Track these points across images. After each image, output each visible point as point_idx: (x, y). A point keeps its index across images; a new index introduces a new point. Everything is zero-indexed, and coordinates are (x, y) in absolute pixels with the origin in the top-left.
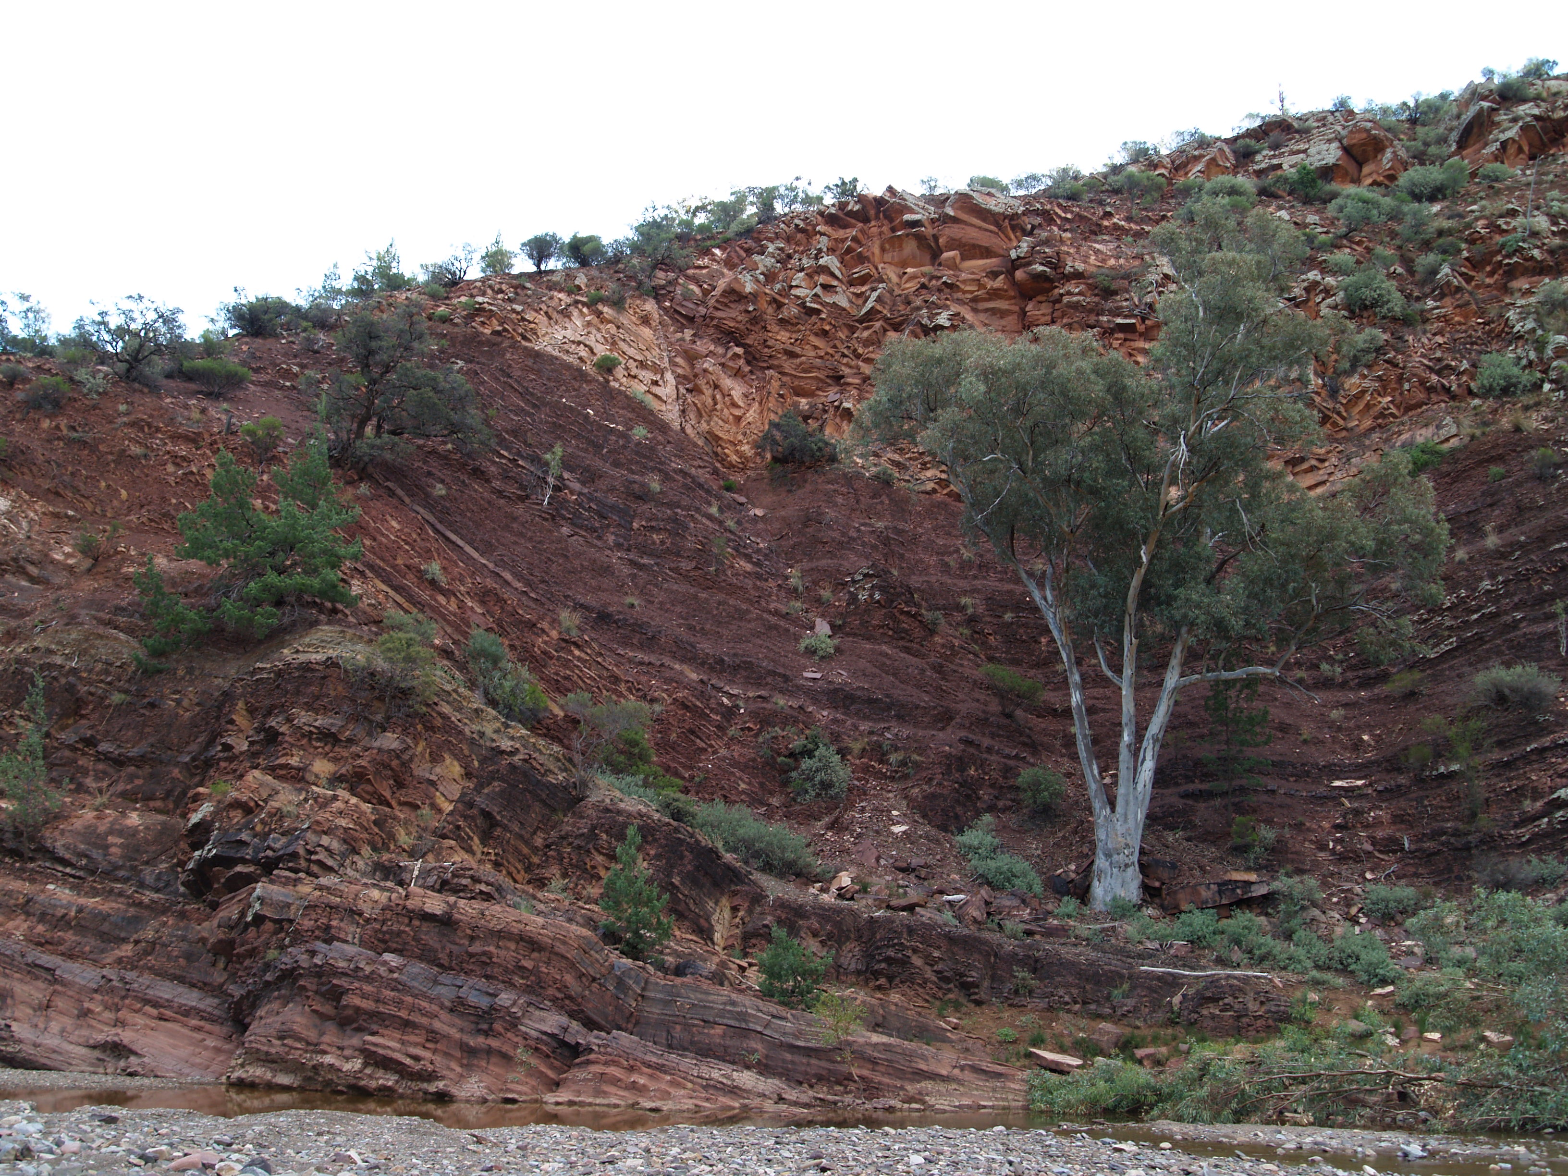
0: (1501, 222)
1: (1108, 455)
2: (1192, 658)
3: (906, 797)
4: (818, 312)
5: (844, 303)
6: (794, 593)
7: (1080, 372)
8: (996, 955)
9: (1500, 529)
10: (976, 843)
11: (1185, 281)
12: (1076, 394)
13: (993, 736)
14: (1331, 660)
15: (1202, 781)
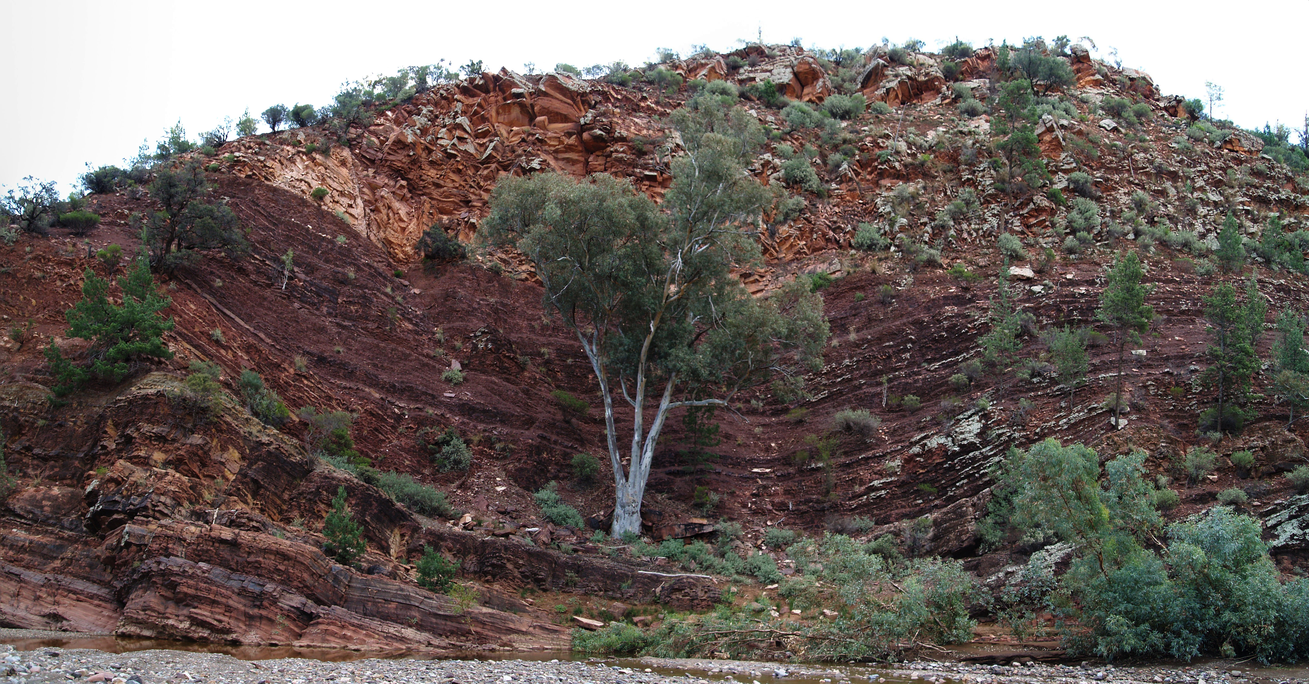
0: (880, 141)
1: (635, 261)
2: (677, 392)
3: (505, 470)
4: (455, 156)
5: (472, 150)
6: (438, 343)
7: (621, 205)
8: (556, 563)
9: (858, 330)
10: (546, 498)
11: (689, 150)
12: (617, 220)
13: (558, 434)
14: (757, 398)
15: (679, 465)
